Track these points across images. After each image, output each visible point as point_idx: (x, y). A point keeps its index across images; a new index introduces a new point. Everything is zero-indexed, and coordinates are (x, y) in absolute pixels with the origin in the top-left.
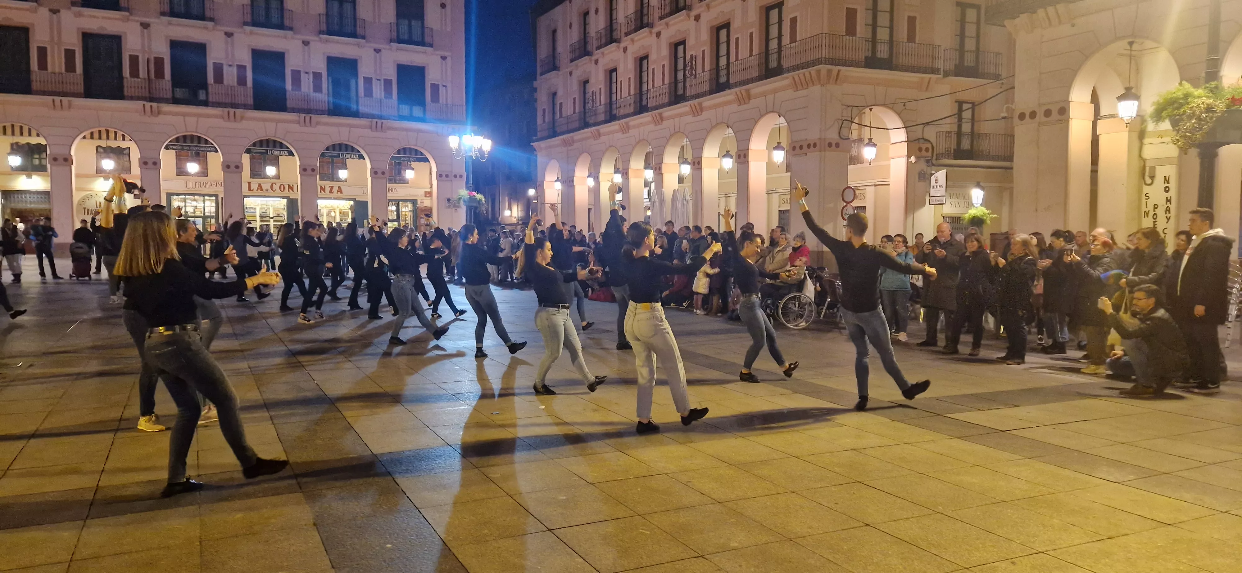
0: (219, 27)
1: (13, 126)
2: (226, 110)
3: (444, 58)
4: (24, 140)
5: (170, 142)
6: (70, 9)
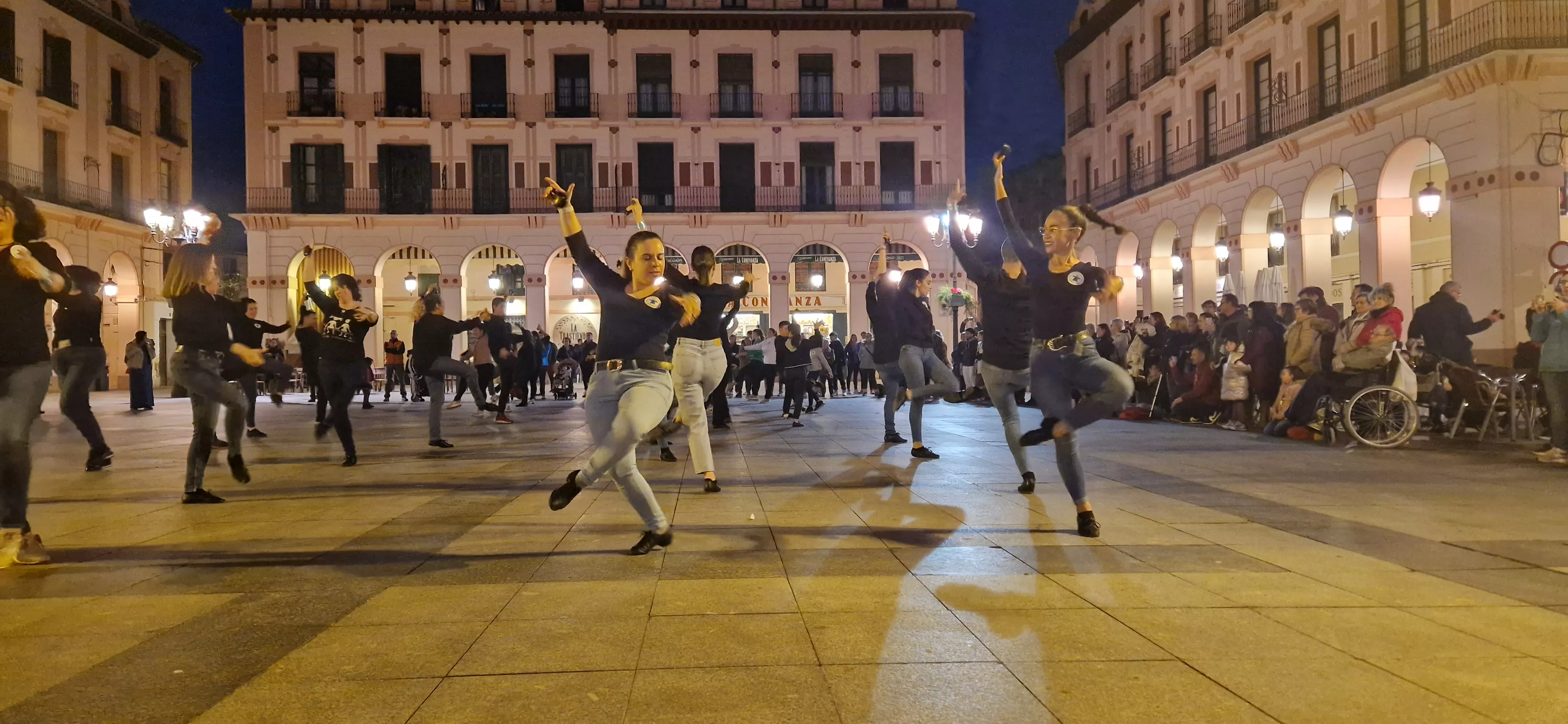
0: (685, 123)
1: (494, 248)
2: (692, 215)
3: (937, 128)
4: (504, 262)
6: (544, 121)
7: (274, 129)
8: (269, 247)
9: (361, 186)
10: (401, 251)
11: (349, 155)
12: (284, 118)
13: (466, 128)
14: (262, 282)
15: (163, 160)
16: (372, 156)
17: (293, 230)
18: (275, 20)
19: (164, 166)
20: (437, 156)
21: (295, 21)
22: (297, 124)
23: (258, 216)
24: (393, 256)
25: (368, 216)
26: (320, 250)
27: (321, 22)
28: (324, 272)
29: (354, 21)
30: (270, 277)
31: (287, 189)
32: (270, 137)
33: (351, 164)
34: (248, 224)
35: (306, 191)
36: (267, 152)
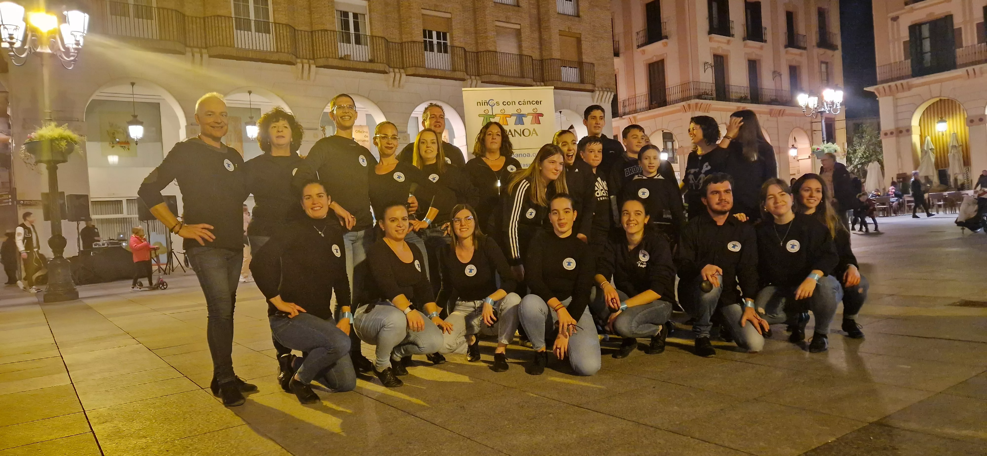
7: (895, 19)
8: (896, 106)
9: (970, 44)
11: (958, 21)
12: (904, 9)
14: (892, 133)
15: (822, 62)
16: (979, 17)
17: (914, 91)
19: (823, 66)
22: (912, 10)
23: (886, 85)
25: (977, 67)
26: (937, 101)
28: (941, 118)
30: (897, 129)
31: (906, 61)
32: (893, 25)
33: (960, 29)
34: (879, 93)
35: (923, 59)
36: (891, 38)
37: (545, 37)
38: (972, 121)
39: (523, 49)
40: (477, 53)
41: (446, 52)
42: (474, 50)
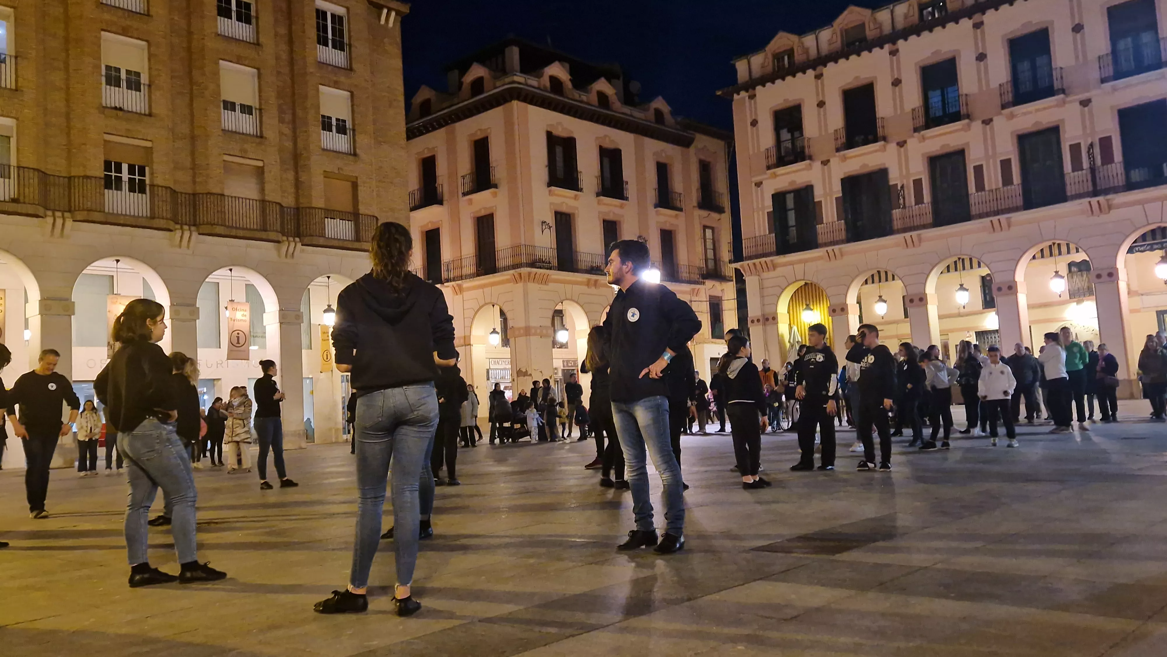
1: (963, 260)
5: (1135, 242)
6: (1000, 114)
7: (759, 184)
8: (761, 288)
9: (830, 220)
10: (873, 276)
11: (818, 194)
12: (765, 173)
13: (920, 142)
14: (758, 320)
16: (837, 190)
17: (779, 271)
18: (754, 89)
20: (894, 178)
21: (769, 85)
22: (775, 176)
23: (750, 262)
24: (866, 282)
25: (836, 248)
26: (804, 285)
27: (789, 78)
28: (807, 305)
29: (814, 69)
30: (763, 315)
31: (771, 235)
32: (757, 192)
33: (820, 202)
34: (744, 271)
35: (787, 234)
36: (755, 207)
37: (303, 178)
38: (834, 311)
39: (266, 192)
40: (194, 195)
41: (142, 191)
42: (190, 191)
